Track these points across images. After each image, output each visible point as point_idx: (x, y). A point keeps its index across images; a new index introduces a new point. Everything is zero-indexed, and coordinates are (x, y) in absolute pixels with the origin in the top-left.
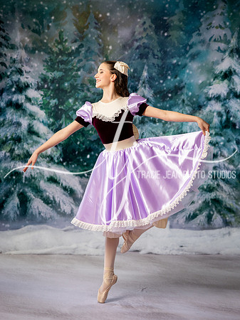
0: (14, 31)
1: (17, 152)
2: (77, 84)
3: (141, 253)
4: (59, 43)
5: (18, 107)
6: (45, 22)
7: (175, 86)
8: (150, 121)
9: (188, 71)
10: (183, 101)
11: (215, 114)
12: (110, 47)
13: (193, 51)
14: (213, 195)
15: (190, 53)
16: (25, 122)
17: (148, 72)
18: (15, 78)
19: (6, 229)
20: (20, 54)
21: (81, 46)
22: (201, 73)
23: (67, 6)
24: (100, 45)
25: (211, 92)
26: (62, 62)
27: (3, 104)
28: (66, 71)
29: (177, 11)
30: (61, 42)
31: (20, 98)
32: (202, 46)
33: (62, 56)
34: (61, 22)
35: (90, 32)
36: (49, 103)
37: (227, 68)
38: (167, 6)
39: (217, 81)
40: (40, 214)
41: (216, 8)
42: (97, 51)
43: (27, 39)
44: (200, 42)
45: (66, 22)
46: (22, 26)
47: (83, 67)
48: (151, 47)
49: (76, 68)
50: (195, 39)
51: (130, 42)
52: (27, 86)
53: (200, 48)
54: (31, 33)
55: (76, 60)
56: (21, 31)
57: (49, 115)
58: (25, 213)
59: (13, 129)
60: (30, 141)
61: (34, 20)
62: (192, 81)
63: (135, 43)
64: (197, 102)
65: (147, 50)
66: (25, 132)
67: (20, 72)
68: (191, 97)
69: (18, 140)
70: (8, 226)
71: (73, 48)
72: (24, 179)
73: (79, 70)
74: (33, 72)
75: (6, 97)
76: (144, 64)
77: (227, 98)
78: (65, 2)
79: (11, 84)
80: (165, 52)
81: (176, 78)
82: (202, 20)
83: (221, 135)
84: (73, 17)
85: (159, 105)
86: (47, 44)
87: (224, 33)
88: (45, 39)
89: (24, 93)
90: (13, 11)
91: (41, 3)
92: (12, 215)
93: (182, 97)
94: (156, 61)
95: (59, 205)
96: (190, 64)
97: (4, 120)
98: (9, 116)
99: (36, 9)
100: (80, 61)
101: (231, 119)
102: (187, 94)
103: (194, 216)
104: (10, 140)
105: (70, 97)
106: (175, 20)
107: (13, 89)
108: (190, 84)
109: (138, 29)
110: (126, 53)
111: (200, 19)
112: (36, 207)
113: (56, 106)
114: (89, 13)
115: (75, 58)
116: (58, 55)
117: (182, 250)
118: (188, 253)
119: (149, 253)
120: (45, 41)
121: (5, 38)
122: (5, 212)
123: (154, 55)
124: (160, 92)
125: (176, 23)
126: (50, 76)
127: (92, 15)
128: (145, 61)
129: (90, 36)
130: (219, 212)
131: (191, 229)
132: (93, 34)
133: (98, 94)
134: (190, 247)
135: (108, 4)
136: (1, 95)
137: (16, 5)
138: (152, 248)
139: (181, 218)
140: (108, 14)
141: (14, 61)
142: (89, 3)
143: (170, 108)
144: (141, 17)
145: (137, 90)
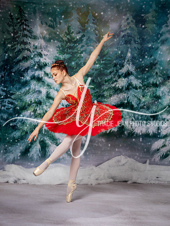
0: (35, 26)
1: (38, 112)
2: (81, 63)
3: (129, 182)
4: (68, 34)
5: (39, 79)
6: (57, 19)
7: (151, 63)
8: (133, 88)
9: (159, 52)
10: (157, 73)
13: (163, 38)
15: (160, 39)
16: (44, 90)
17: (131, 53)
18: (37, 59)
19: (32, 167)
20: (40, 42)
21: (84, 36)
22: (169, 54)
23: (73, 8)
24: (97, 35)
26: (70, 48)
27: (28, 78)
28: (73, 54)
29: (151, 10)
30: (69, 33)
31: (40, 73)
32: (169, 34)
33: (70, 43)
34: (69, 19)
35: (90, 26)
38: (144, 6)
42: (95, 40)
43: (45, 32)
44: (167, 32)
45: (73, 19)
46: (42, 23)
47: (85, 51)
48: (133, 35)
49: (80, 52)
50: (164, 29)
51: (118, 32)
52: (46, 65)
53: (167, 36)
54: (48, 28)
55: (80, 46)
56: (41, 27)
58: (45, 156)
59: (36, 95)
60: (48, 104)
61: (50, 18)
62: (163, 59)
63: (122, 33)
64: (167, 74)
65: (130, 38)
66: (45, 98)
67: (40, 55)
68: (162, 70)
69: (39, 103)
70: (33, 164)
71: (78, 37)
72: (44, 131)
73: (82, 53)
74: (50, 54)
75: (30, 73)
76: (128, 48)
78: (71, 5)
79: (34, 63)
80: (143, 39)
81: (151, 57)
82: (169, 16)
84: (77, 16)
85: (139, 76)
86: (59, 35)
88: (58, 31)
89: (43, 70)
90: (35, 12)
91: (55, 6)
92: (35, 157)
93: (156, 71)
94: (136, 46)
96: (161, 47)
97: (29, 89)
98: (32, 86)
99: (51, 11)
100: (82, 46)
102: (159, 69)
103: (165, 156)
104: (34, 103)
105: (75, 72)
106: (150, 16)
107: (36, 67)
108: (161, 61)
109: (124, 23)
110: (115, 40)
111: (167, 15)
112: (52, 151)
114: (88, 13)
115: (79, 44)
116: (67, 42)
117: (158, 180)
118: (163, 183)
119: (134, 183)
120: (58, 33)
121: (29, 31)
122: (30, 155)
123: (135, 41)
124: (140, 68)
125: (150, 18)
126: (62, 57)
127: (91, 14)
128: (129, 45)
129: (89, 29)
131: (164, 165)
132: (92, 28)
133: (96, 70)
134: (163, 178)
135: (102, 6)
136: (27, 71)
137: (37, 8)
138: (137, 179)
139: (157, 157)
140: (102, 13)
141: (36, 48)
142: (88, 5)
143: (147, 78)
144: (125, 15)
145: (123, 66)
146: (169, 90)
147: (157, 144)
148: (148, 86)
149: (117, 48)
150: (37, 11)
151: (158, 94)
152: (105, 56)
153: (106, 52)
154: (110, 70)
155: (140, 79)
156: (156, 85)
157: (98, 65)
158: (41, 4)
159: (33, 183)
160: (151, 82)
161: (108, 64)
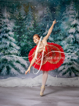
0: (4, 13)
1: (6, 53)
2: (25, 30)
3: (48, 86)
4: (19, 16)
5: (6, 38)
6: (14, 9)
7: (58, 30)
8: (50, 41)
9: (62, 25)
10: (61, 35)
11: (71, 39)
12: (36, 17)
14: (71, 66)
15: (62, 19)
16: (8, 43)
17: (49, 25)
18: (5, 28)
19: (3, 79)
20: (7, 20)
21: (27, 17)
22: (66, 25)
23: (22, 4)
24: (33, 17)
25: (70, 31)
26: (20, 23)
27: (1, 37)
28: (22, 26)
29: (58, 5)
31: (6, 35)
32: (66, 16)
36: (16, 36)
37: (75, 23)
38: (55, 3)
39: (72, 28)
40: (14, 73)
41: (71, 4)
42: (32, 19)
43: (9, 15)
44: (66, 15)
45: (21, 9)
46: (7, 11)
47: (27, 24)
48: (49, 17)
50: (64, 14)
51: (42, 15)
52: (9, 31)
53: (66, 17)
54: (10, 13)
55: (25, 22)
56: (7, 13)
57: (16, 40)
58: (9, 73)
59: (4, 45)
60: (10, 49)
61: (11, 9)
63: (44, 16)
64: (65, 35)
65: (48, 18)
66: (9, 46)
67: (7, 26)
68: (63, 33)
69: (6, 49)
70: (3, 77)
71: (24, 18)
72: (8, 62)
73: (26, 25)
74: (11, 26)
75: (2, 35)
76: (47, 23)
77: (75, 33)
79: (4, 30)
80: (54, 19)
81: (58, 27)
82: (66, 8)
83: (74, 46)
84: (24, 8)
85: (52, 36)
86: (15, 17)
87: (74, 12)
89: (8, 33)
90: (4, 6)
91: (13, 3)
92: (4, 74)
93: (60, 33)
95: (20, 70)
96: (63, 22)
97: (1, 42)
98: (3, 41)
99: (11, 5)
100: (26, 22)
101: (77, 40)
103: (65, 73)
104: (4, 49)
105: (23, 34)
106: (57, 8)
107: (4, 32)
108: (63, 29)
109: (45, 11)
110: (41, 19)
112: (12, 71)
113: (19, 37)
115: (24, 21)
116: (19, 20)
117: (61, 85)
118: (63, 86)
119: (50, 86)
121: (1, 15)
122: (2, 73)
123: (51, 20)
124: (53, 32)
125: (58, 9)
126: (16, 27)
127: (30, 7)
128: (48, 21)
129: (29, 14)
130: (73, 72)
131: (64, 77)
132: (30, 13)
133: (32, 33)
134: (64, 84)
135: (35, 3)
136: (0, 34)
137: (5, 4)
138: (51, 84)
139: (61, 74)
140: (35, 6)
141: (5, 23)
142: (29, 3)
143: (56, 37)
144: (46, 7)
145: (45, 31)
146: (66, 43)
147: (61, 68)
148: (57, 40)
149: (42, 23)
150: (5, 6)
151: (61, 44)
152: (36, 26)
153: (37, 25)
154: (39, 33)
155: (53, 37)
156: (60, 40)
157: (33, 31)
158: (7, 2)
159: (3, 86)
160: (58, 39)
161: (38, 30)
